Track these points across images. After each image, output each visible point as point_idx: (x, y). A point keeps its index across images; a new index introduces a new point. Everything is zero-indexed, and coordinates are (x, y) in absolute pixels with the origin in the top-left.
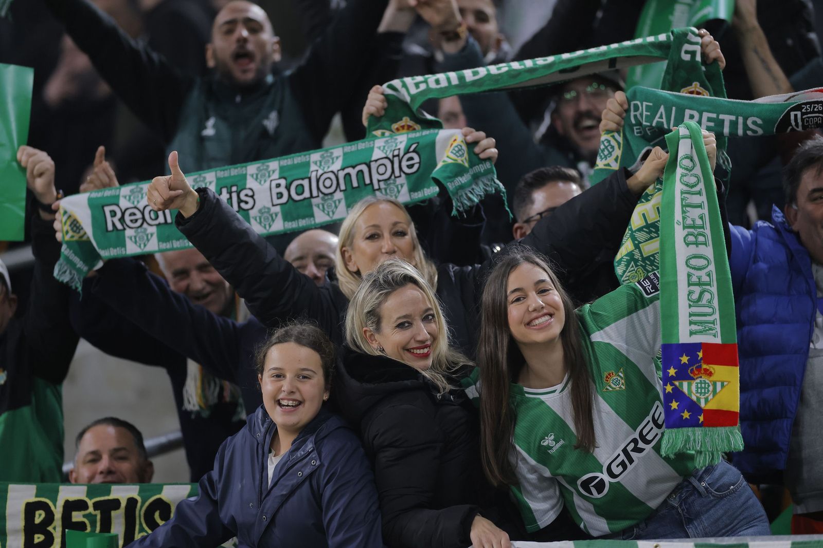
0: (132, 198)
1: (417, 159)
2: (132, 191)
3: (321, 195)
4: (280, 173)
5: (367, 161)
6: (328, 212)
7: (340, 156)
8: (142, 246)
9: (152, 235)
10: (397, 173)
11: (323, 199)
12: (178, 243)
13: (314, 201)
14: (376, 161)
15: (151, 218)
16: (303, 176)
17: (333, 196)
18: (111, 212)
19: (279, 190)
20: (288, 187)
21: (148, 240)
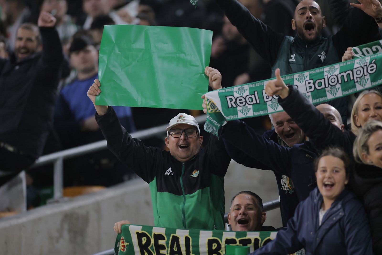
0: (239, 92)
1: (375, 66)
2: (239, 89)
3: (330, 86)
4: (310, 77)
5: (352, 69)
6: (334, 94)
7: (338, 68)
8: (246, 114)
9: (250, 109)
10: (366, 73)
11: (331, 88)
12: (263, 112)
13: (327, 89)
14: (356, 69)
15: (249, 101)
16: (321, 78)
17: (336, 87)
18: (230, 99)
19: (310, 85)
20: (314, 83)
21: (248, 111)
